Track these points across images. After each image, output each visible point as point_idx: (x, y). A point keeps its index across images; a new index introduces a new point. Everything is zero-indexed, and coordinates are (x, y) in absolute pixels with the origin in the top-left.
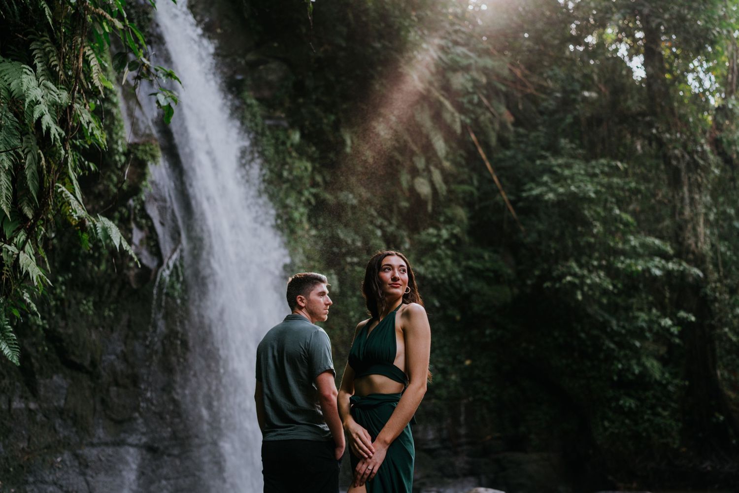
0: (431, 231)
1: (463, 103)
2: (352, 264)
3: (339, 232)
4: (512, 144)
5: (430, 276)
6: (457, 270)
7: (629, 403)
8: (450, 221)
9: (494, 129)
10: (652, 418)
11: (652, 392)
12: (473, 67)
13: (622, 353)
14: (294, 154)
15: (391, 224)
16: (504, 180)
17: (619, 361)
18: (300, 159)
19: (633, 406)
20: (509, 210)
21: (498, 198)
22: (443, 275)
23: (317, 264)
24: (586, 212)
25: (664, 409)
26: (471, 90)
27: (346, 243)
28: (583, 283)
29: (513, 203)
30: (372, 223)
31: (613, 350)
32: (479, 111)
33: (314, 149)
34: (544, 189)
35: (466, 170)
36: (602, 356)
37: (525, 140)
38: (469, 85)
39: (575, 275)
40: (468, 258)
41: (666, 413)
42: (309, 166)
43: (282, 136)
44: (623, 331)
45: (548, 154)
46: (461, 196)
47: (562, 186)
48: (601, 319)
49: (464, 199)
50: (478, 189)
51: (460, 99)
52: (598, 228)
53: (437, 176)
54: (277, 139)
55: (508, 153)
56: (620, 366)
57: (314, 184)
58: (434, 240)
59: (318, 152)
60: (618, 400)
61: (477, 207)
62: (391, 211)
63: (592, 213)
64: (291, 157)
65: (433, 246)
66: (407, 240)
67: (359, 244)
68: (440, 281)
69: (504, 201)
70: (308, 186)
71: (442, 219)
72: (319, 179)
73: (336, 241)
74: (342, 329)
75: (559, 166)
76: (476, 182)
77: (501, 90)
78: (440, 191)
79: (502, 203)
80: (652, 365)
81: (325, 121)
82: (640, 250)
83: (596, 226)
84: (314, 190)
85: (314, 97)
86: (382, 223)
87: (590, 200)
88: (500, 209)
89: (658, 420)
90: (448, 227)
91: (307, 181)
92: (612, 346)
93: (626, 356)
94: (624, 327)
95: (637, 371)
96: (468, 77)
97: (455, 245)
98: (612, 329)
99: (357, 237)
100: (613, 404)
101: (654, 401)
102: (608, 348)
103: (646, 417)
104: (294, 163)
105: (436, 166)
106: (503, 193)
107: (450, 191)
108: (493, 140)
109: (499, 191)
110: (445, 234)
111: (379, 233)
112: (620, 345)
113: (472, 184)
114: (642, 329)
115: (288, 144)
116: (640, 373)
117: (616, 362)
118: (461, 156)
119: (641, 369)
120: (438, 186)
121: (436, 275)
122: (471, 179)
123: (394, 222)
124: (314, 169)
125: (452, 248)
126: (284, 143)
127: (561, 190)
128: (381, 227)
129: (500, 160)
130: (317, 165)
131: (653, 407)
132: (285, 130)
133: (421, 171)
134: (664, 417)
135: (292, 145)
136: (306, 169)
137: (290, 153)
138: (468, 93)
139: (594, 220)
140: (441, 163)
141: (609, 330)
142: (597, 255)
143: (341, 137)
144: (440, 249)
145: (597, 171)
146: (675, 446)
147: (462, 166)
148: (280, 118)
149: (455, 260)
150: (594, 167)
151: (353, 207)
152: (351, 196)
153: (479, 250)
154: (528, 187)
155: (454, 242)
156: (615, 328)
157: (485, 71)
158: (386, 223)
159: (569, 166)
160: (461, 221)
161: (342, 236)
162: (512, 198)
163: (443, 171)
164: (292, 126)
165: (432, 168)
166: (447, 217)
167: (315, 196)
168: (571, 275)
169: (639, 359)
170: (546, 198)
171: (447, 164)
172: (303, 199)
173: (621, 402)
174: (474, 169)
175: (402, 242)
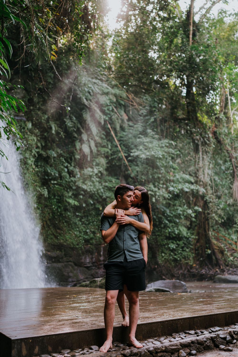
0: (90, 169)
1: (105, 110)
2: (54, 184)
3: (48, 169)
4: (126, 130)
5: (89, 190)
6: (101, 187)
7: (173, 246)
8: (98, 165)
9: (118, 122)
10: (182, 252)
11: (183, 241)
12: (110, 93)
13: (171, 225)
14: (29, 133)
15: (71, 165)
16: (122, 146)
17: (169, 228)
18: (31, 136)
19: (175, 247)
20: (124, 160)
21: (120, 155)
22: (95, 190)
23: (38, 184)
24: (158, 164)
25: (187, 248)
26: (109, 104)
27: (51, 174)
28: (155, 195)
29: (126, 157)
30: (63, 165)
31: (167, 224)
32: (112, 114)
33: (37, 131)
34: (141, 152)
35: (105, 141)
36: (162, 226)
37: (132, 128)
38: (108, 102)
39: (152, 191)
40: (106, 182)
41: (187, 250)
42: (35, 138)
43: (23, 125)
44: (172, 215)
45: (142, 136)
46: (103, 153)
47: (148, 152)
48: (163, 210)
49: (104, 154)
50: (111, 150)
51: (104, 108)
52: (163, 170)
53: (93, 144)
54: (21, 126)
55: (125, 133)
56: (170, 230)
57: (37, 147)
58: (91, 174)
59: (39, 132)
60: (168, 244)
61: (110, 158)
62: (71, 159)
63: (161, 164)
64: (27, 134)
65: (91, 176)
66: (79, 173)
67: (57, 175)
68: (93, 192)
69: (122, 156)
70: (35, 148)
71: (94, 164)
72: (39, 145)
73: (47, 173)
74: (49, 214)
75: (147, 142)
76: (110, 147)
77: (122, 104)
78: (93, 151)
79: (121, 157)
80: (183, 230)
81: (43, 118)
82: (180, 180)
83: (162, 170)
84: (37, 150)
85: (38, 106)
86: (67, 165)
87: (160, 159)
88: (120, 159)
89: (184, 253)
90: (97, 167)
91: (34, 146)
92: (167, 222)
93: (172, 226)
94: (172, 214)
95: (176, 233)
96: (108, 98)
97: (100, 176)
98: (167, 214)
99: (56, 172)
100: (166, 247)
101: (183, 245)
102: (165, 223)
103: (179, 252)
104: (28, 138)
105: (92, 139)
106: (122, 152)
107: (98, 151)
108: (118, 128)
109: (120, 151)
110: (96, 171)
111: (66, 170)
112: (170, 221)
113: (108, 148)
114: (180, 214)
115: (26, 129)
116: (178, 233)
117: (168, 229)
118: (103, 134)
119: (178, 231)
120: (93, 148)
121: (91, 190)
122: (108, 145)
123: (73, 164)
124: (37, 140)
125: (99, 177)
126: (24, 128)
127: (148, 154)
128: (67, 167)
129: (121, 137)
130: (39, 139)
131: (182, 248)
132: (25, 122)
133: (85, 141)
134: (187, 252)
135: (28, 129)
136: (34, 140)
137: (27, 133)
138: (107, 105)
139: (161, 167)
140: (94, 137)
141: (166, 214)
142: (162, 182)
143: (50, 125)
144: (94, 178)
145: (163, 145)
146: (191, 264)
147: (104, 139)
148: (22, 116)
149: (100, 182)
150: (162, 143)
151: (54, 157)
152: (53, 152)
153: (110, 178)
154: (133, 151)
155: (100, 175)
156: (168, 214)
157: (115, 95)
158: (69, 165)
159: (151, 142)
160: (103, 165)
161: (49, 171)
162: (126, 155)
163: (95, 141)
164: (28, 120)
165: (90, 140)
166: (97, 163)
167: (38, 153)
168: (150, 191)
169: (178, 227)
170: (141, 157)
171: (97, 138)
172: (33, 154)
173: (169, 246)
174: (109, 140)
175: (77, 174)
